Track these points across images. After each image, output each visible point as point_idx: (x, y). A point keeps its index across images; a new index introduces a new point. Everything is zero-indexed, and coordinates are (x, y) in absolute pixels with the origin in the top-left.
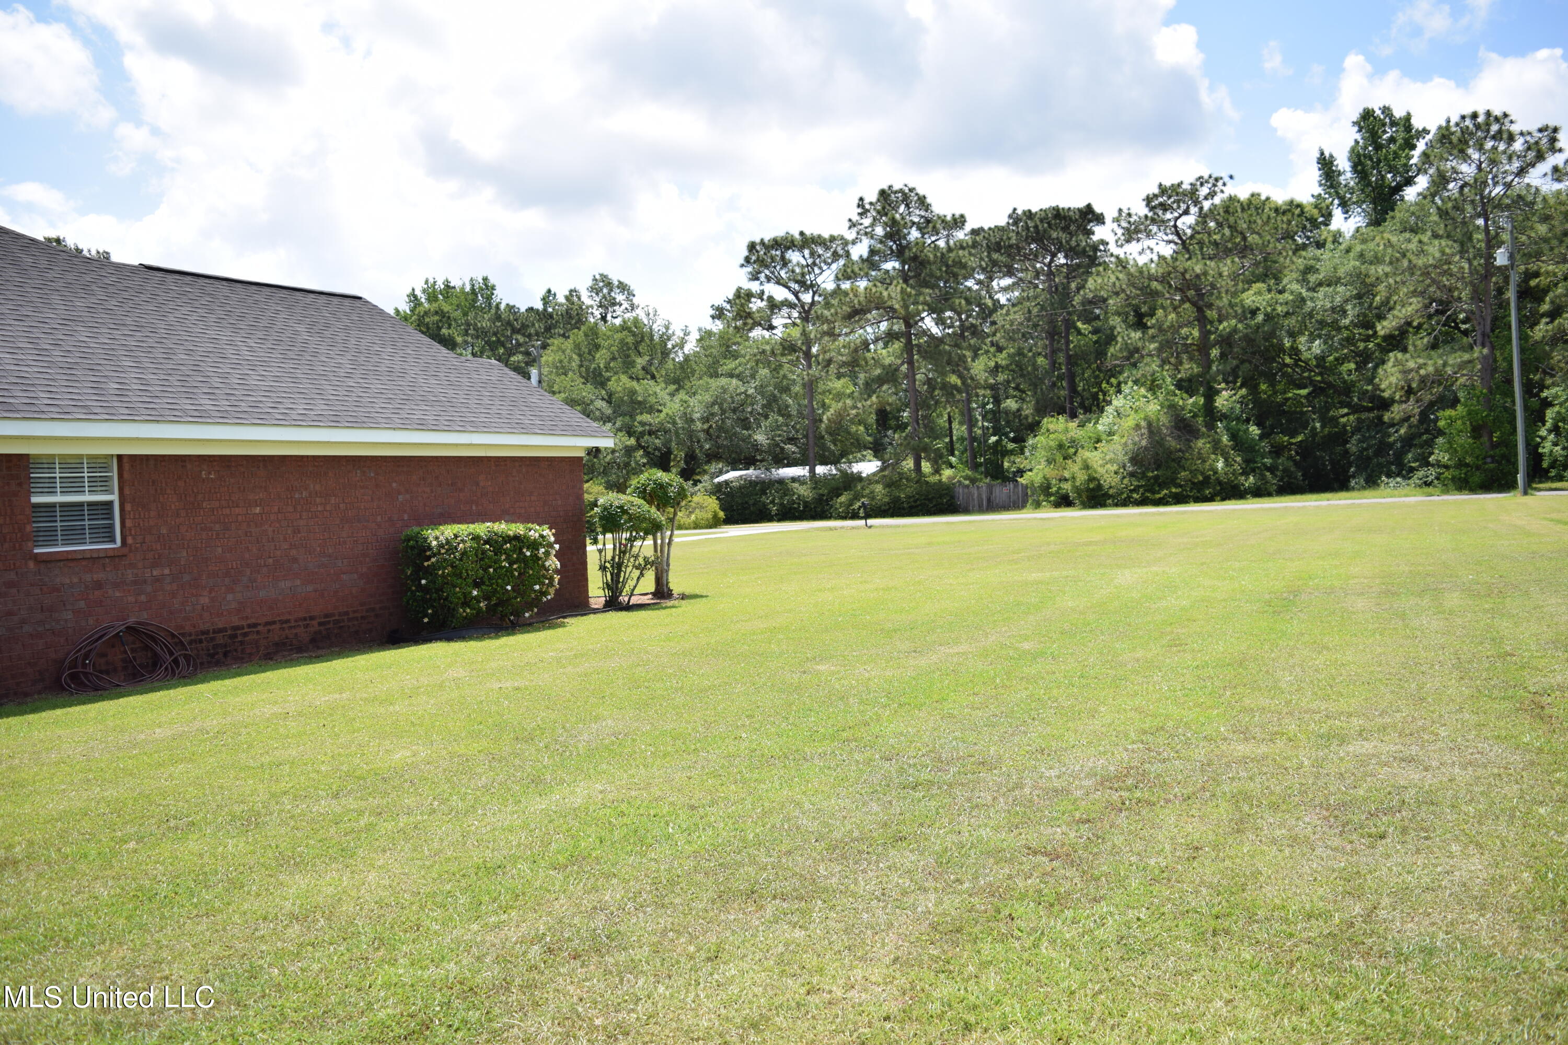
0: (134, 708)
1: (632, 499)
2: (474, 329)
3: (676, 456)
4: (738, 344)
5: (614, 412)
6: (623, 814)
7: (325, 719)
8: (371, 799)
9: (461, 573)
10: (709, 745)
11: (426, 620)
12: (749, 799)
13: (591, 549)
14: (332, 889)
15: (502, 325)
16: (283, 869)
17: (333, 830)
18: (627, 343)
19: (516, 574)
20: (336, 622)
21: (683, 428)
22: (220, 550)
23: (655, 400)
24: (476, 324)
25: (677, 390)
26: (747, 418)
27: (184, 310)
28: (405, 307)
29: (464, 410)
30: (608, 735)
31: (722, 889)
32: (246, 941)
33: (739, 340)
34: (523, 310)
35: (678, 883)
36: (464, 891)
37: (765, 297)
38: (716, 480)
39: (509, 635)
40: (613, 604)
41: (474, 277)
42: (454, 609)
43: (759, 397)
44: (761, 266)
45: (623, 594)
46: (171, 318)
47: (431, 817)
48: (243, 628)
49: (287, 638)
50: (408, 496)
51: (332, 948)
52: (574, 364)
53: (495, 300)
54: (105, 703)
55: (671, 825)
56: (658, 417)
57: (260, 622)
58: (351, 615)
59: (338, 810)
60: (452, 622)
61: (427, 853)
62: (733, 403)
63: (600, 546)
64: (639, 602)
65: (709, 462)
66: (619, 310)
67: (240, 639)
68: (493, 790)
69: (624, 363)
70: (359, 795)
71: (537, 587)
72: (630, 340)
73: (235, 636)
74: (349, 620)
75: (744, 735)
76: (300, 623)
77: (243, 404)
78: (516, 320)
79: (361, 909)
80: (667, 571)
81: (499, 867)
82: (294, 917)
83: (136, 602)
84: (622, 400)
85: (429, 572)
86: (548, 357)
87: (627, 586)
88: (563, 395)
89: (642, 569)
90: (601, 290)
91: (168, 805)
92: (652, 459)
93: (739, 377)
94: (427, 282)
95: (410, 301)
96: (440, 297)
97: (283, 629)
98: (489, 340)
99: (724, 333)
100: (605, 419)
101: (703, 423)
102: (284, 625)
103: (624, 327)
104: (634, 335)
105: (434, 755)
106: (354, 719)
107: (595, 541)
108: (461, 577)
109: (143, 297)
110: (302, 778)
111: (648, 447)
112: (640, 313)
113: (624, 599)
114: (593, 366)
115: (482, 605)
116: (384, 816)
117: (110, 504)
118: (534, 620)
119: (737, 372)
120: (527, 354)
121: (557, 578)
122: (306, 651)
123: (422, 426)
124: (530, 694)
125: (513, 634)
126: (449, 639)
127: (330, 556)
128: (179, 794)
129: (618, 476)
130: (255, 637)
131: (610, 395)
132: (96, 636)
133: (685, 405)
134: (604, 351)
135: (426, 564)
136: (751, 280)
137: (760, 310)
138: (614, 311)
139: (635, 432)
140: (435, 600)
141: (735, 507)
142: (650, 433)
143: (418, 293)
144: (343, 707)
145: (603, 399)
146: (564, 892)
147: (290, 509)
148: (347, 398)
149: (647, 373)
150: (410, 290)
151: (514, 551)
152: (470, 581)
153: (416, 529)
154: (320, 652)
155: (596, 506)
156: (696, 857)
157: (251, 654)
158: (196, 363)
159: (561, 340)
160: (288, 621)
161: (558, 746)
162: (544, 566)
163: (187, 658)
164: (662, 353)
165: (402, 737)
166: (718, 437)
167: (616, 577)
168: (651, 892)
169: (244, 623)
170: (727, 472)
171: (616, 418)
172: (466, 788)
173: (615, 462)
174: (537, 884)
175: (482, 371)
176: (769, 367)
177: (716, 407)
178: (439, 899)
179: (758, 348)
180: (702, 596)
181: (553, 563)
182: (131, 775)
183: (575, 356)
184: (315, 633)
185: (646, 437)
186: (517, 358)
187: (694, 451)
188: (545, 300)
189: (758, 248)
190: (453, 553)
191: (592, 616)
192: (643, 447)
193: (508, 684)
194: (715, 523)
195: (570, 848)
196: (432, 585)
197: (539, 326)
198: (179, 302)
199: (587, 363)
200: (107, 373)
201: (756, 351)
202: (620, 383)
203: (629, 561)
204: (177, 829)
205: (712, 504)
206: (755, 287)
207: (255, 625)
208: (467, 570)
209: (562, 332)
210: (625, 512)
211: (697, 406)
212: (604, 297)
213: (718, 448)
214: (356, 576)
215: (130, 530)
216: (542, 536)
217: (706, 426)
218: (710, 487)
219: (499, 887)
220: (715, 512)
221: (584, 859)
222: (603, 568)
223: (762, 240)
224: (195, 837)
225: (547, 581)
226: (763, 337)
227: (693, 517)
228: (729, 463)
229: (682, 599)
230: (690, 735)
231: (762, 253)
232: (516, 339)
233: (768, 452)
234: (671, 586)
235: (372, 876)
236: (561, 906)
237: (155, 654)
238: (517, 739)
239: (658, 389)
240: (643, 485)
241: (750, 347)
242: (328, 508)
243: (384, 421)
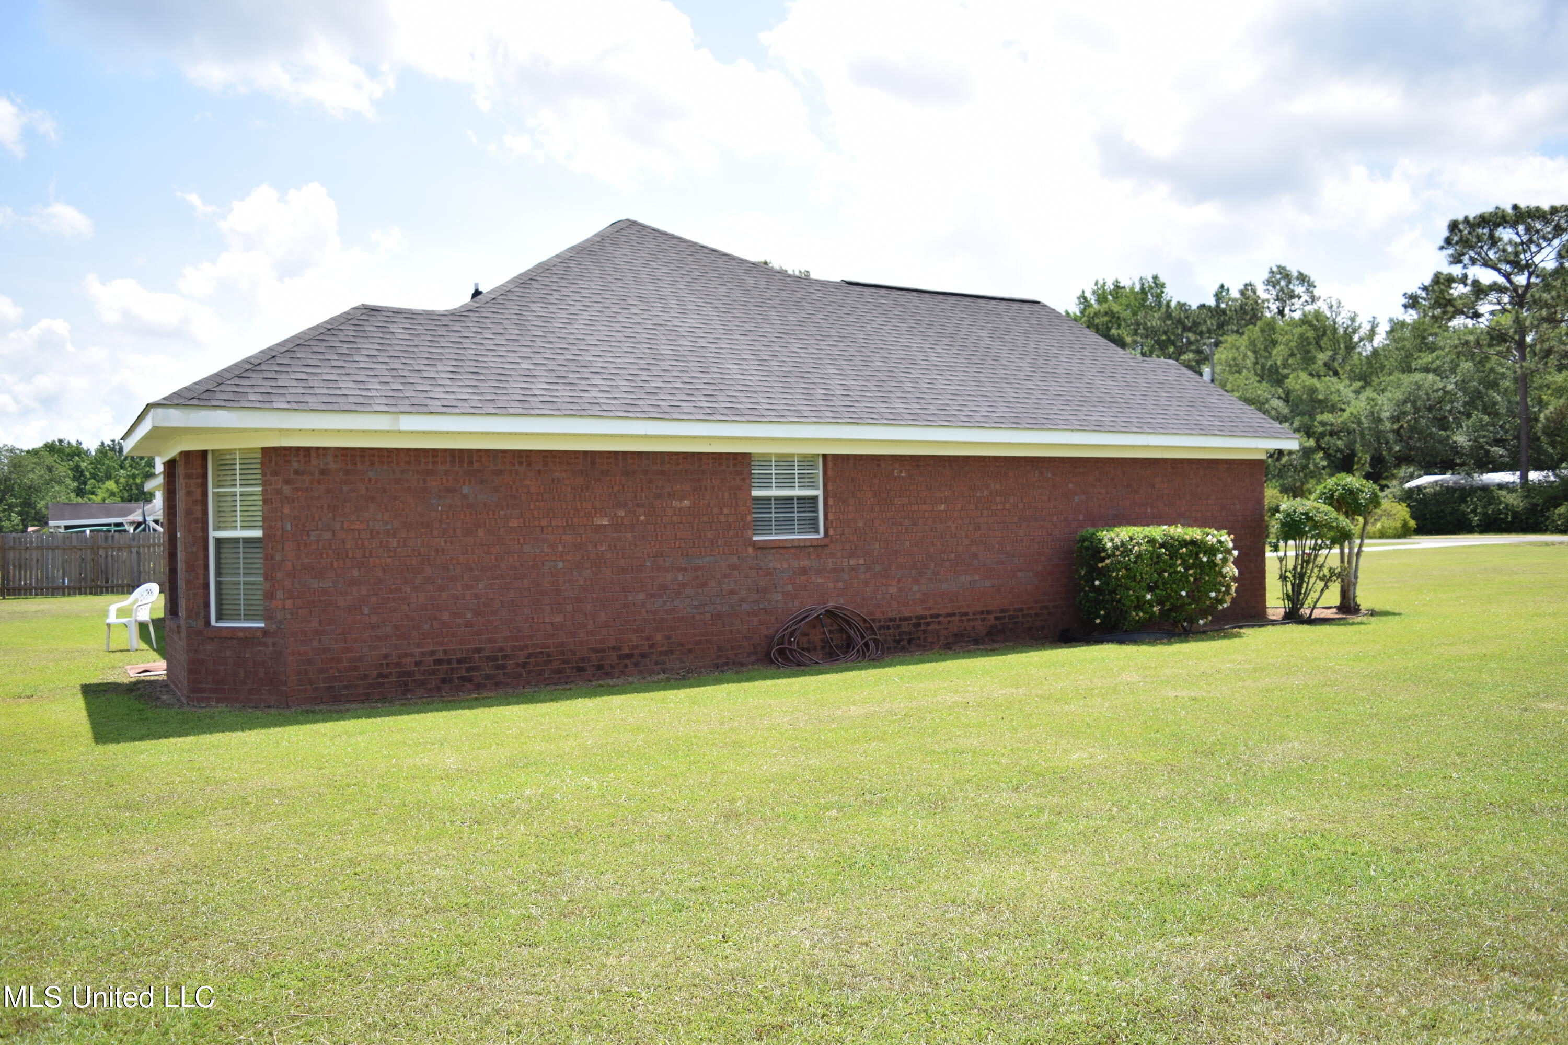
0: (831, 685)
1: (1318, 505)
2: (1144, 329)
3: (1360, 458)
4: (1436, 335)
5: (1292, 411)
6: (1316, 847)
7: (1003, 712)
8: (1050, 797)
9: (1135, 576)
10: (1414, 782)
11: (1098, 621)
12: (1466, 849)
13: (1269, 555)
14: (1015, 882)
15: (1173, 323)
16: (969, 856)
17: (1014, 824)
18: (1307, 338)
19: (1192, 579)
20: (1011, 618)
21: (1370, 429)
22: (908, 543)
23: (1337, 399)
24: (1146, 324)
25: (1363, 387)
26: (1445, 417)
27: (880, 320)
28: (1075, 310)
29: (1140, 411)
30: (1295, 758)
31: (1437, 948)
32: (937, 921)
33: (1437, 330)
34: (1194, 307)
35: (1384, 935)
36: (1147, 905)
37: (1469, 281)
38: (1407, 485)
39: (1182, 642)
40: (1293, 616)
41: (1143, 276)
42: (1126, 612)
43: (1460, 394)
44: (1464, 247)
45: (1306, 606)
46: (868, 328)
47: (1111, 824)
48: (926, 618)
49: (965, 630)
50: (1084, 497)
51: (1017, 943)
52: (1248, 361)
53: (1165, 298)
54: (807, 678)
55: (1373, 867)
56: (1341, 416)
57: (941, 613)
58: (1025, 612)
59: (1019, 804)
60: (1124, 624)
61: (1108, 860)
62: (1429, 400)
63: (1281, 554)
64: (1322, 616)
65: (1398, 466)
66: (1297, 303)
67: (923, 627)
68: (1173, 803)
69: (1304, 359)
70: (1038, 791)
71: (1213, 594)
72: (1311, 334)
73: (919, 625)
74: (1024, 616)
75: (1455, 775)
76: (978, 616)
77: (932, 407)
78: (1187, 318)
79: (1044, 907)
80: (1355, 584)
81: (1183, 885)
82: (980, 906)
83: (835, 588)
84: (1301, 399)
85: (1103, 574)
86: (1221, 355)
87: (1309, 598)
88: (1236, 394)
89: (1326, 581)
90: (1279, 282)
91: (864, 779)
92: (1333, 462)
93: (1436, 371)
94: (1096, 284)
95: (1080, 303)
96: (1110, 298)
97: (962, 621)
98: (1159, 339)
99: (1419, 323)
100: (1281, 419)
101: (1393, 423)
102: (964, 618)
103: (1304, 321)
104: (1315, 329)
105: (1111, 760)
106: (1031, 715)
107: (1276, 548)
108: (1135, 580)
109: (845, 310)
110: (984, 768)
111: (1329, 449)
112: (1322, 306)
113: (1305, 611)
114: (1269, 363)
115: (1155, 609)
116: (1065, 815)
117: (815, 498)
118: (1207, 628)
119: (1434, 366)
120: (1199, 352)
121: (1234, 586)
122: (983, 644)
123: (1099, 428)
124: (1208, 706)
125: (1187, 641)
126: (1121, 642)
127: (1007, 553)
128: (873, 770)
129: (1295, 479)
130: (937, 627)
131: (1288, 393)
132: (801, 617)
133: (1372, 403)
134: (1282, 347)
135: (1100, 565)
136: (1452, 263)
137: (1461, 297)
138: (1293, 304)
139: (1314, 433)
140: (1107, 602)
141: (1428, 516)
142: (1332, 434)
143: (1088, 295)
144: (1020, 701)
145: (1279, 398)
146: (1254, 923)
147: (972, 507)
148: (1027, 401)
149: (1329, 369)
150: (1080, 293)
151: (1190, 556)
152: (1143, 584)
153: (1091, 530)
154: (995, 646)
155: (1278, 511)
156: (1404, 907)
157: (932, 643)
158: (891, 369)
159: (1235, 336)
160: (966, 614)
161: (1240, 765)
162: (1220, 573)
163: (876, 642)
164: (1346, 347)
165: (1079, 738)
166: (1410, 438)
167: (1297, 588)
168: (1352, 939)
169: (927, 613)
170: (1420, 476)
171: (1293, 417)
172: (1146, 798)
173: (1291, 465)
174: (1225, 910)
175: (1159, 371)
176: (1473, 359)
177: (1409, 405)
178: (1121, 910)
179: (1459, 339)
180: (1394, 614)
181: (1231, 570)
182: (830, 747)
183: (1249, 354)
184: (991, 627)
185: (1327, 438)
186: (1189, 356)
187: (1381, 454)
188: (1218, 296)
189: (1461, 227)
190: (1128, 556)
191: (1270, 628)
192: (1323, 449)
193: (1184, 693)
194: (1404, 532)
195: (1259, 876)
196: (1105, 587)
197: (1211, 323)
198: (875, 313)
199: (1262, 361)
200: (815, 381)
201: (1457, 342)
202: (1299, 381)
203: (1312, 571)
204: (872, 803)
205: (1402, 512)
206: (1457, 270)
207: (937, 616)
208: (1141, 574)
209: (1235, 328)
210: (1309, 518)
211: (1386, 405)
212: (1282, 290)
213: (1410, 450)
214: (1031, 574)
215: (832, 522)
216: (1220, 542)
217: (1396, 427)
218: (1399, 493)
219: (1183, 907)
220: (1404, 520)
221: (1275, 890)
222: (1283, 578)
223: (1466, 218)
224: (889, 813)
225: (1223, 589)
226: (1466, 327)
227: (1379, 525)
228: (1422, 467)
229: (1372, 615)
230: (1390, 768)
231: (1466, 232)
232: (1187, 338)
233: (1470, 455)
234: (1359, 600)
235: (1054, 875)
236: (1252, 938)
237: (849, 637)
238: (1196, 752)
239: (1341, 387)
240: (1330, 490)
241: (1450, 338)
242: (1007, 506)
243: (1062, 422)
